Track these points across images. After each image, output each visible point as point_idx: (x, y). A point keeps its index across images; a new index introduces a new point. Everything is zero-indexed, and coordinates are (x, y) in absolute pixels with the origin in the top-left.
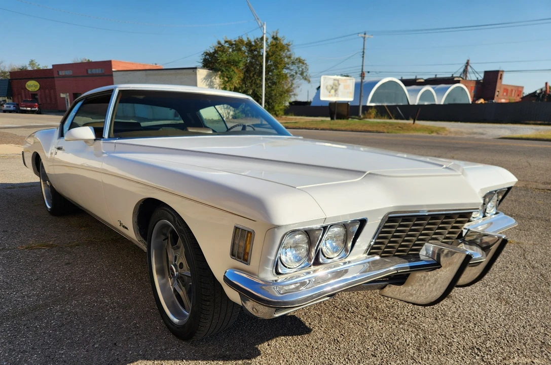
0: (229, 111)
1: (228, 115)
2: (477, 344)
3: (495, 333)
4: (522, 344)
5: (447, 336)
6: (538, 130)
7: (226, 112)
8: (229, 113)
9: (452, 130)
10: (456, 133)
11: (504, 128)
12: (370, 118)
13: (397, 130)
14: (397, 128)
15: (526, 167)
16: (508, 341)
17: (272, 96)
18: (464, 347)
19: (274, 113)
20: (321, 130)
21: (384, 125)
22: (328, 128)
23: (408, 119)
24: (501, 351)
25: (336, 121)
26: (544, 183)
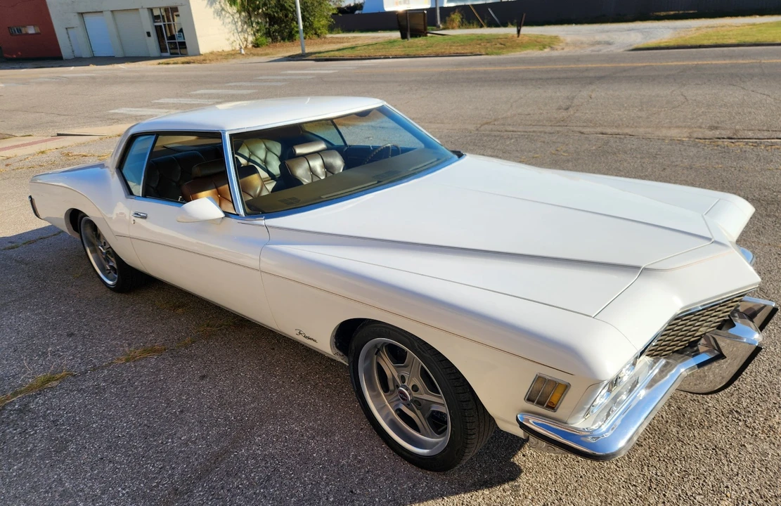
0: (246, 36)
1: (245, 43)
2: (733, 405)
3: (744, 385)
4: (775, 396)
5: (700, 401)
6: (675, 29)
7: (242, 37)
8: (246, 40)
9: (569, 39)
10: (575, 44)
11: (633, 29)
12: (453, 28)
13: (499, 48)
14: (499, 45)
15: (683, 103)
16: (761, 395)
17: (308, 6)
18: (722, 412)
19: (314, 32)
20: (393, 58)
21: (479, 42)
22: (402, 54)
23: (505, 25)
24: (760, 409)
25: (411, 41)
26: (712, 128)
